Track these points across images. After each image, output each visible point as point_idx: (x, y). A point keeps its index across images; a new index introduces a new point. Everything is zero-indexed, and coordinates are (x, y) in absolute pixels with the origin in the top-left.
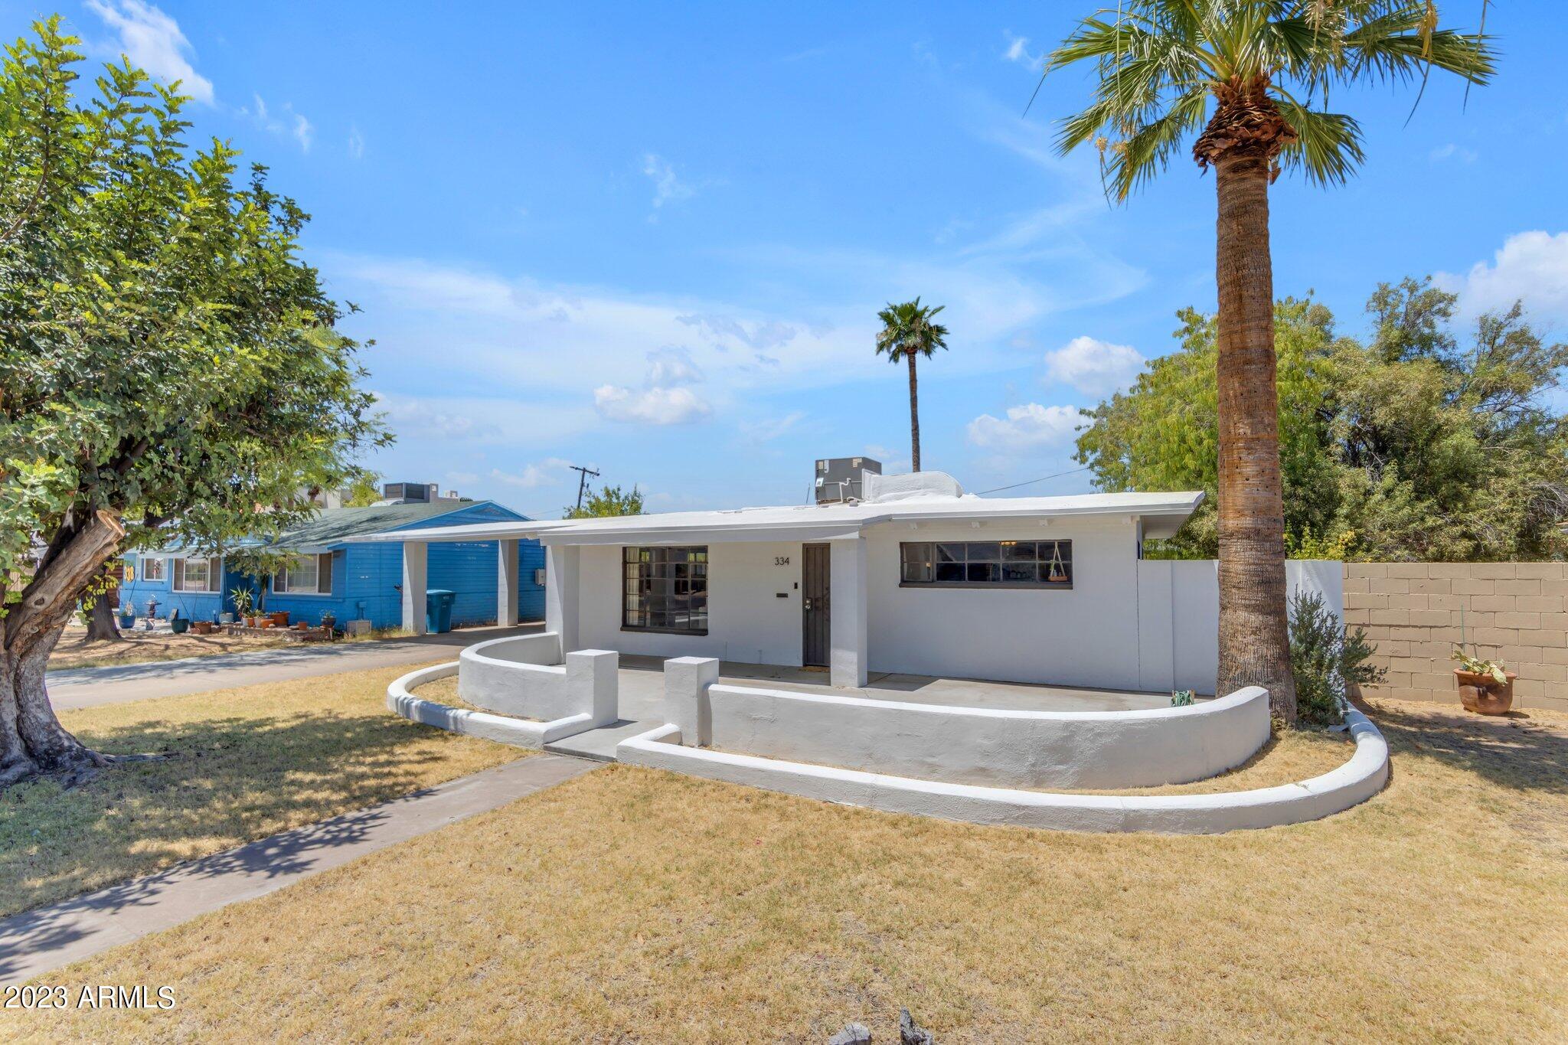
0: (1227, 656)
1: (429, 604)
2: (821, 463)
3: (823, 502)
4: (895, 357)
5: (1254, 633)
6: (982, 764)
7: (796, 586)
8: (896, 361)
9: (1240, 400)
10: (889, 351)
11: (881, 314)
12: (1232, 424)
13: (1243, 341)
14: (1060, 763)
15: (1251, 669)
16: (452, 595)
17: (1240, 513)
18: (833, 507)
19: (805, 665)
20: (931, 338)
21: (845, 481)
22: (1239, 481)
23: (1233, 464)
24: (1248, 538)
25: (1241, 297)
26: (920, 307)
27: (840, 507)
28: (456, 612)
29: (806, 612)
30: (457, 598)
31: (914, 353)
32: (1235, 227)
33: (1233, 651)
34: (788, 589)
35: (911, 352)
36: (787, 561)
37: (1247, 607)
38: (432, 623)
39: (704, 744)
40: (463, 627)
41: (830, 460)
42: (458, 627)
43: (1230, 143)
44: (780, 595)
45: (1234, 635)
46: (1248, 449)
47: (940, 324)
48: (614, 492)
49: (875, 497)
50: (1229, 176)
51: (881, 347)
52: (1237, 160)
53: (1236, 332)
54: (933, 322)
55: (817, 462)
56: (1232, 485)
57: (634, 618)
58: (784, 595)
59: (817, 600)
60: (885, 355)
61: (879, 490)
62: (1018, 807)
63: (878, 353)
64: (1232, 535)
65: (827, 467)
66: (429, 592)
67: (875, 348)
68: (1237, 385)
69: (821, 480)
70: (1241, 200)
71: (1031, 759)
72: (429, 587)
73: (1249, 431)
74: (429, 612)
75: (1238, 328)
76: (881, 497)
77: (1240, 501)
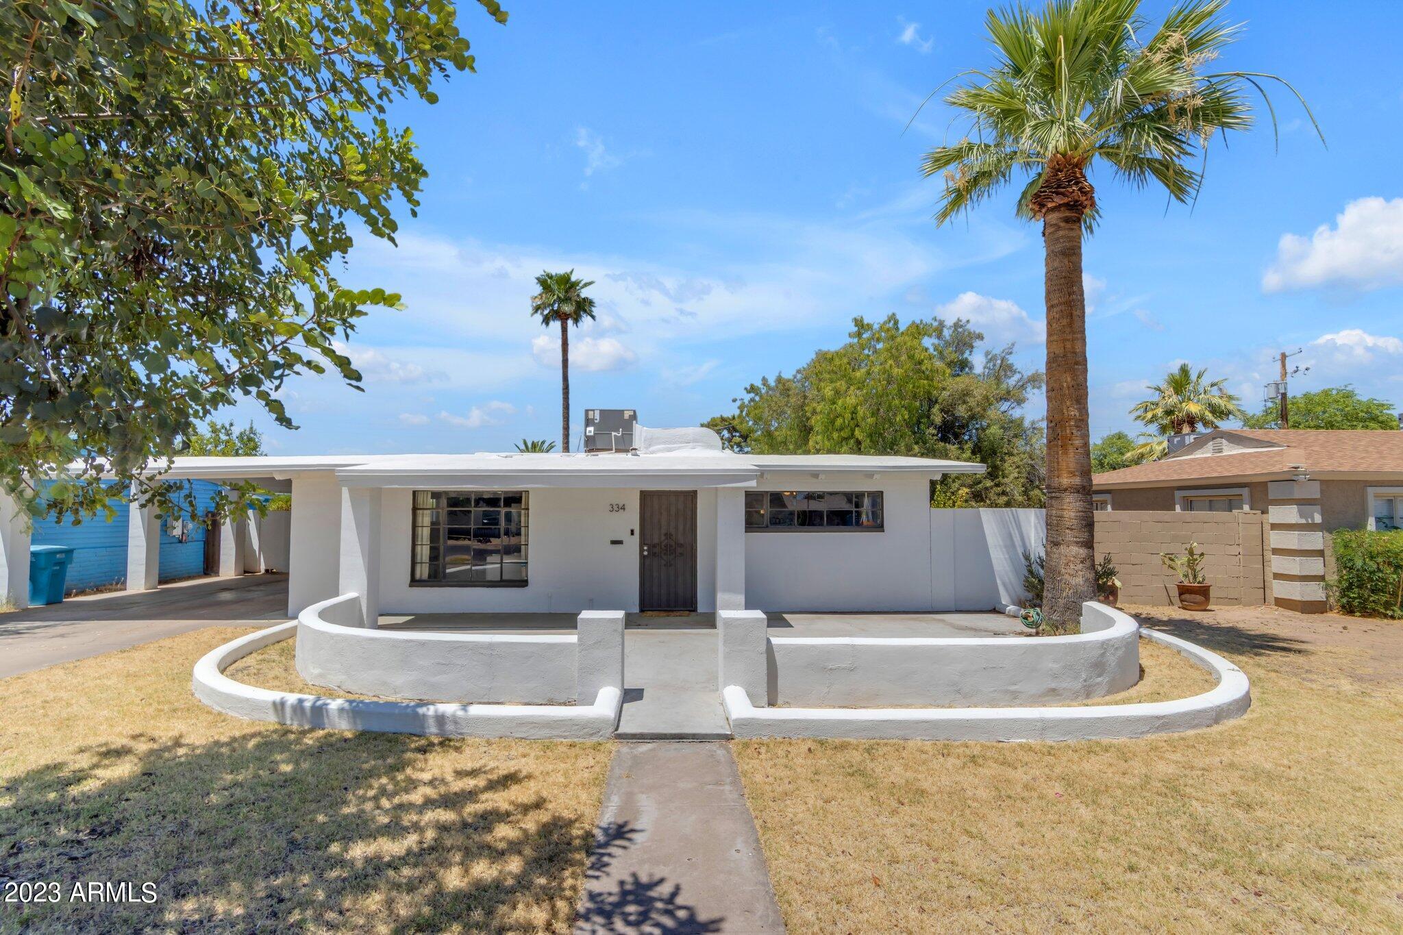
0: (1061, 580)
1: (33, 566)
2: (591, 413)
3: (591, 451)
4: (546, 320)
5: (1082, 562)
6: (1053, 685)
7: (632, 532)
8: (547, 324)
9: (1072, 390)
10: (542, 314)
11: (538, 279)
12: (1065, 407)
13: (1073, 348)
14: (1099, 676)
15: (1080, 589)
16: (69, 552)
17: (1073, 474)
18: (603, 455)
19: (642, 611)
20: (583, 307)
21: (617, 431)
22: (1071, 451)
23: (1066, 437)
24: (1078, 492)
25: (1071, 315)
26: (573, 278)
27: (611, 456)
28: (72, 573)
29: (643, 558)
30: (75, 554)
31: (567, 319)
32: (1067, 262)
33: (1067, 576)
34: (624, 535)
35: (563, 317)
36: (623, 508)
37: (1077, 543)
38: (35, 593)
39: (772, 703)
40: (76, 595)
41: (601, 411)
42: (68, 595)
43: (1066, 200)
44: (614, 542)
45: (1067, 564)
46: (1077, 427)
47: (590, 297)
48: (223, 427)
49: (647, 448)
50: (1062, 224)
51: (537, 309)
52: (1068, 214)
53: (1068, 340)
54: (585, 293)
55: (587, 411)
56: (1066, 453)
57: (423, 571)
58: (620, 542)
59: (654, 546)
60: (539, 317)
61: (650, 442)
62: (1158, 718)
63: (532, 315)
64: (1066, 490)
65: (597, 416)
66: (34, 548)
67: (530, 310)
68: (1069, 379)
69: (591, 430)
70: (1071, 244)
71: (1084, 676)
72: (34, 542)
73: (1077, 414)
74: (33, 578)
75: (1070, 337)
76: (651, 449)
77: (1072, 466)
